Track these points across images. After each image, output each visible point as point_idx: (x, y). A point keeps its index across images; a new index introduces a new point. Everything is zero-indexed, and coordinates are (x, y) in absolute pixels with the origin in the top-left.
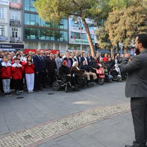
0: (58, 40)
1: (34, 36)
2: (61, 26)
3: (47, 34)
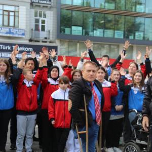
0: (131, 37)
1: (80, 28)
2: (138, 6)
3: (108, 25)
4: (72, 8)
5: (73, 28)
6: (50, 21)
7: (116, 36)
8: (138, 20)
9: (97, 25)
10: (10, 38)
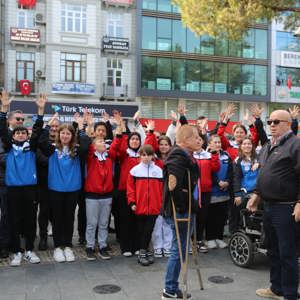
0: (237, 92)
1: (168, 81)
2: (245, 50)
3: (206, 76)
4: (157, 55)
5: (159, 81)
6: (128, 72)
7: (217, 91)
8: (246, 68)
9: (190, 76)
10: (75, 96)
